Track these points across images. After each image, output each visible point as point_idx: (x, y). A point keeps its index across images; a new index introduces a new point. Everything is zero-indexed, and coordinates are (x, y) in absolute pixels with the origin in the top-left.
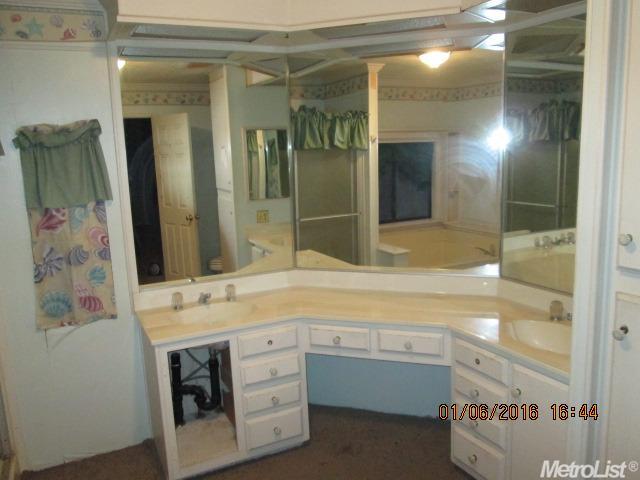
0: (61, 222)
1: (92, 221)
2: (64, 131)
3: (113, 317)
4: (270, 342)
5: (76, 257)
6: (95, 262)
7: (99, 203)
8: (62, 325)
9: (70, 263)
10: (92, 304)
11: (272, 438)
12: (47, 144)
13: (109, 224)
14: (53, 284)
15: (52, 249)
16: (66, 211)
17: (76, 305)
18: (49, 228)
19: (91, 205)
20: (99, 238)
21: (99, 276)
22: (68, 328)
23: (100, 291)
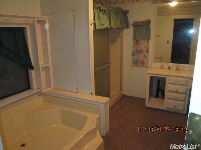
0: (139, 43)
1: (146, 43)
2: (143, 22)
3: (147, 67)
4: (178, 81)
5: (141, 51)
6: (145, 53)
7: (148, 39)
8: (136, 66)
9: (139, 52)
10: (142, 63)
11: (173, 108)
12: (139, 25)
13: (150, 45)
14: (135, 57)
15: (137, 49)
16: (141, 41)
17: (139, 62)
18: (137, 44)
19: (146, 40)
20: (147, 48)
21: (145, 57)
22: (137, 67)
23: (145, 61)
